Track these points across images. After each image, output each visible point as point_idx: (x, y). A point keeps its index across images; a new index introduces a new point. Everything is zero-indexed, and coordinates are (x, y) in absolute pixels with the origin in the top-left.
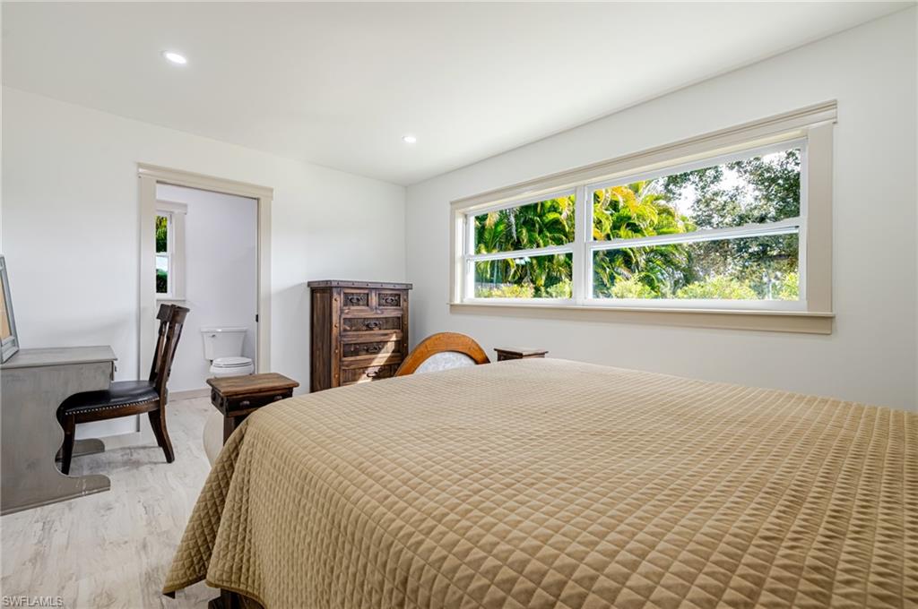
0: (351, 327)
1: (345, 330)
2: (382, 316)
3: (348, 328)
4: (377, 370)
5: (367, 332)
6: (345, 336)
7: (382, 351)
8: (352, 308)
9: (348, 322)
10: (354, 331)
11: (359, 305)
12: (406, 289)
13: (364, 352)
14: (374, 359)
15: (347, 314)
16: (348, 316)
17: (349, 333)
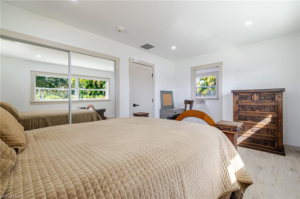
0: (242, 108)
1: (239, 110)
2: (261, 105)
3: (241, 109)
4: (258, 129)
5: (251, 112)
6: (239, 112)
7: (262, 121)
8: (243, 101)
9: (241, 107)
10: (244, 110)
11: (247, 100)
12: (281, 91)
13: (251, 120)
14: (256, 124)
15: (240, 103)
16: (241, 104)
17: (241, 111)
